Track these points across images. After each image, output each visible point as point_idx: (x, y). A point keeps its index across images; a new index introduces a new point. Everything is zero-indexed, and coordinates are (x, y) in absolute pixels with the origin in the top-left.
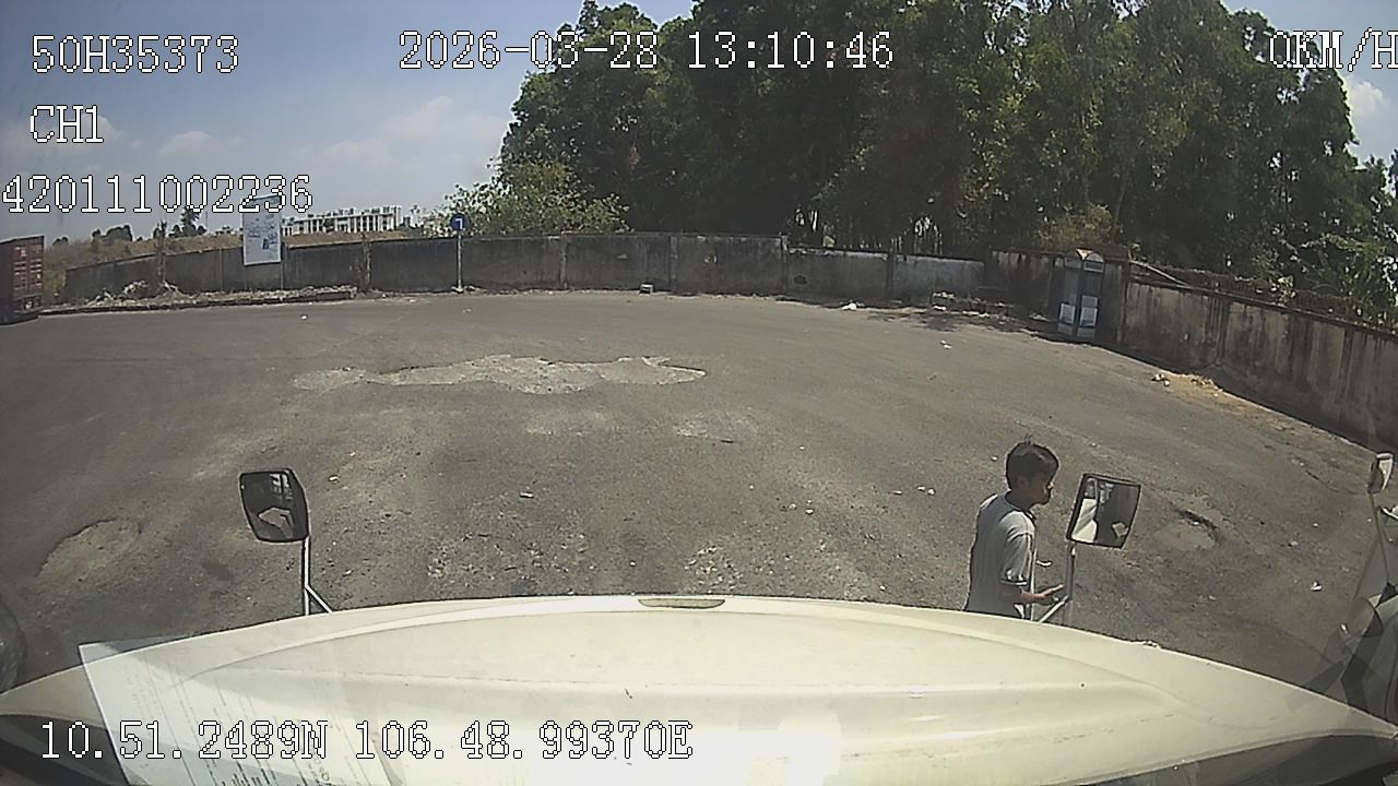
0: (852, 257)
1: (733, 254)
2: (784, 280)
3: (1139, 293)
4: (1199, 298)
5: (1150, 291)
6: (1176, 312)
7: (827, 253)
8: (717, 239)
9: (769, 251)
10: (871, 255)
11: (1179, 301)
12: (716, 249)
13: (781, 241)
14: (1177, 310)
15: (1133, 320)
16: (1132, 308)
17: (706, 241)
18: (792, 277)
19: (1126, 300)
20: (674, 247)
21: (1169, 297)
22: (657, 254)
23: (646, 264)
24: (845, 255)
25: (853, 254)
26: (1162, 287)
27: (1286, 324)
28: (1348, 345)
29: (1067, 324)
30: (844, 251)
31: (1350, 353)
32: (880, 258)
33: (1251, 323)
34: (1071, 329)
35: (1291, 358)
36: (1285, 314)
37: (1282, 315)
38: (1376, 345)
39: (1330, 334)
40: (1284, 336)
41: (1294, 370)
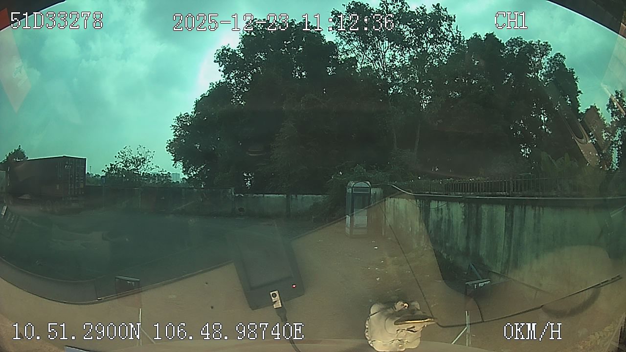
0: (268, 197)
2: (234, 210)
3: (390, 203)
4: (414, 201)
6: (405, 213)
7: (254, 195)
8: (202, 190)
9: (226, 196)
10: (278, 196)
11: (406, 205)
12: (201, 195)
13: (231, 190)
15: (390, 220)
16: (388, 214)
18: (237, 208)
20: (183, 194)
21: (401, 203)
22: (176, 197)
23: (172, 202)
24: (263, 196)
25: (269, 195)
26: (399, 197)
27: (463, 210)
28: (510, 220)
29: (348, 227)
30: (263, 194)
31: (512, 226)
32: (283, 197)
33: (442, 214)
34: (349, 230)
35: (468, 237)
36: (462, 202)
37: (460, 203)
38: (535, 214)
39: (494, 212)
40: (462, 221)
41: (470, 248)
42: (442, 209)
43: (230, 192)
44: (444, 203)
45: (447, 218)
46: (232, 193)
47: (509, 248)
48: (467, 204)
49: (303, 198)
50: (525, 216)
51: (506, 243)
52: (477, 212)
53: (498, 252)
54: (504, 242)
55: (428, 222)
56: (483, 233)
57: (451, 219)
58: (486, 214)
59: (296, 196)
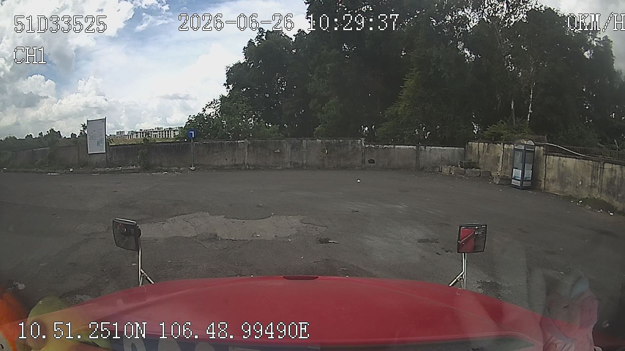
0: (398, 148)
1: (336, 148)
2: (363, 162)
3: (553, 160)
4: (587, 162)
5: (560, 159)
6: (574, 170)
7: (385, 146)
8: (327, 141)
9: (355, 147)
10: (408, 147)
11: (575, 165)
12: (327, 146)
13: (361, 142)
14: (575, 167)
15: (550, 175)
16: (550, 169)
17: (322, 142)
18: (367, 160)
19: (546, 165)
20: (304, 145)
21: (570, 162)
22: (295, 149)
23: (290, 154)
25: (400, 146)
26: (566, 157)
30: (394, 145)
32: (413, 148)
33: (615, 173)
42: (615, 170)
43: (359, 143)
44: (618, 166)
45: (620, 177)
46: (362, 144)
49: (431, 149)
57: (624, 177)
59: (425, 148)
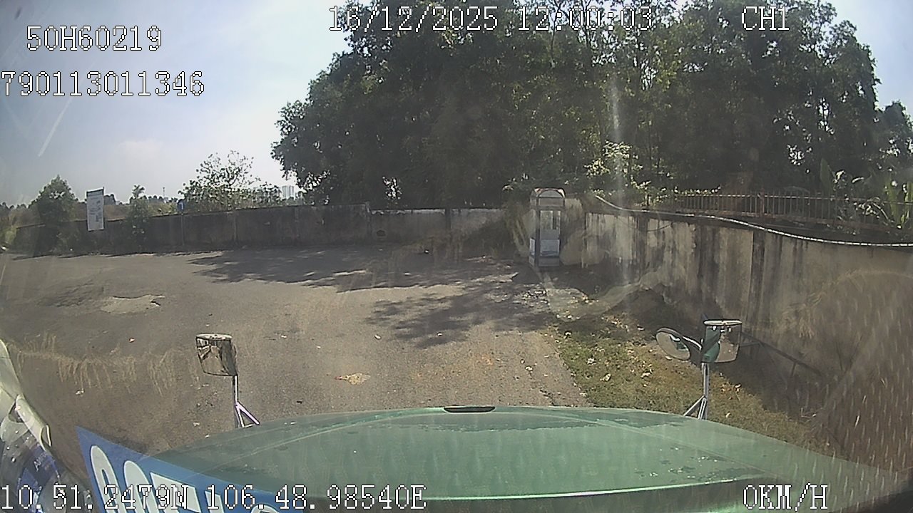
0: (418, 213)
1: (334, 218)
2: (370, 234)
3: (592, 222)
4: (627, 219)
6: (613, 235)
7: (399, 212)
8: (324, 208)
9: (358, 214)
10: (432, 210)
12: (323, 215)
13: (366, 206)
16: (589, 236)
17: (317, 210)
18: (374, 231)
19: (586, 231)
20: (296, 215)
22: (287, 221)
23: (281, 227)
24: (412, 212)
25: (420, 211)
27: (694, 236)
28: (759, 253)
29: (532, 256)
30: (412, 210)
31: (762, 264)
32: (439, 213)
33: (664, 239)
34: (533, 260)
35: (700, 276)
36: (692, 224)
37: (689, 224)
38: (795, 249)
39: (737, 242)
40: (692, 251)
41: (703, 291)
42: (664, 232)
43: (363, 209)
44: (667, 223)
45: (671, 246)
46: (366, 211)
47: (758, 295)
48: (699, 227)
49: (469, 213)
50: (781, 250)
51: (753, 288)
52: (713, 239)
53: (742, 300)
54: (751, 287)
55: (644, 250)
56: (721, 270)
57: (677, 247)
58: (726, 244)
59: (459, 211)
